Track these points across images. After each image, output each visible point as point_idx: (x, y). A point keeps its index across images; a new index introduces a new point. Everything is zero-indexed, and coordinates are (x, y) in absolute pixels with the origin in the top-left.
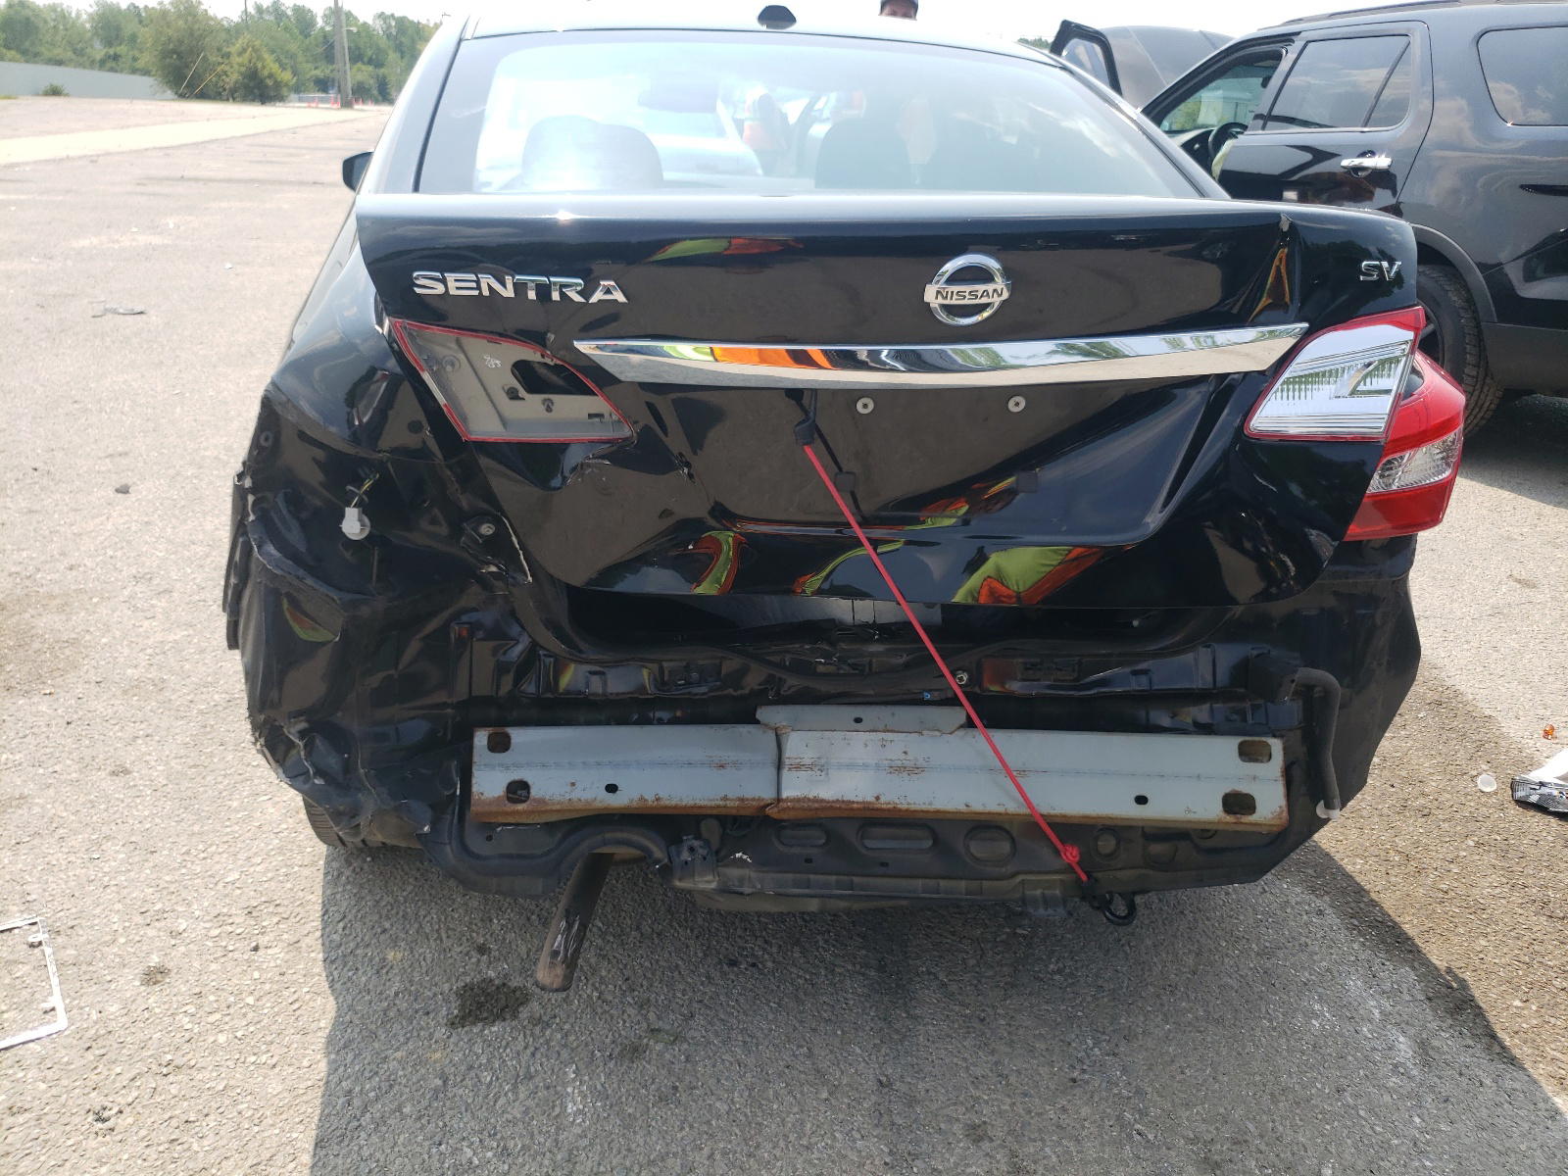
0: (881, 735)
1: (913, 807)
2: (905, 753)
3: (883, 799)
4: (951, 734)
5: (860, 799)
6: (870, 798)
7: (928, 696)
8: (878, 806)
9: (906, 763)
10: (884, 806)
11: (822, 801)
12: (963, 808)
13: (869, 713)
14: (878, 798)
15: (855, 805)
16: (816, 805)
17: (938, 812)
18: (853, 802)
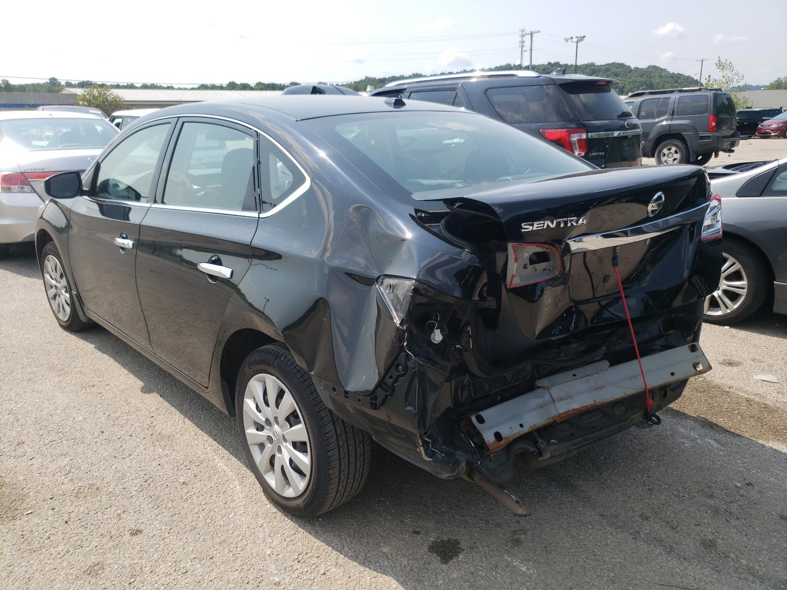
0: (585, 379)
1: (608, 400)
2: (596, 382)
3: (597, 401)
4: (607, 370)
5: (589, 404)
6: (592, 403)
7: (597, 359)
8: (596, 404)
9: (598, 386)
10: (599, 404)
11: (576, 409)
12: (624, 395)
13: (576, 371)
14: (595, 401)
15: (589, 407)
16: (575, 412)
17: (617, 399)
18: (587, 406)
